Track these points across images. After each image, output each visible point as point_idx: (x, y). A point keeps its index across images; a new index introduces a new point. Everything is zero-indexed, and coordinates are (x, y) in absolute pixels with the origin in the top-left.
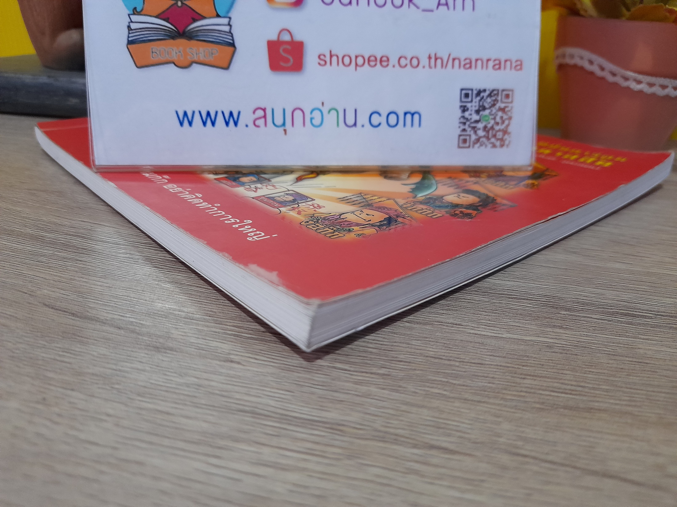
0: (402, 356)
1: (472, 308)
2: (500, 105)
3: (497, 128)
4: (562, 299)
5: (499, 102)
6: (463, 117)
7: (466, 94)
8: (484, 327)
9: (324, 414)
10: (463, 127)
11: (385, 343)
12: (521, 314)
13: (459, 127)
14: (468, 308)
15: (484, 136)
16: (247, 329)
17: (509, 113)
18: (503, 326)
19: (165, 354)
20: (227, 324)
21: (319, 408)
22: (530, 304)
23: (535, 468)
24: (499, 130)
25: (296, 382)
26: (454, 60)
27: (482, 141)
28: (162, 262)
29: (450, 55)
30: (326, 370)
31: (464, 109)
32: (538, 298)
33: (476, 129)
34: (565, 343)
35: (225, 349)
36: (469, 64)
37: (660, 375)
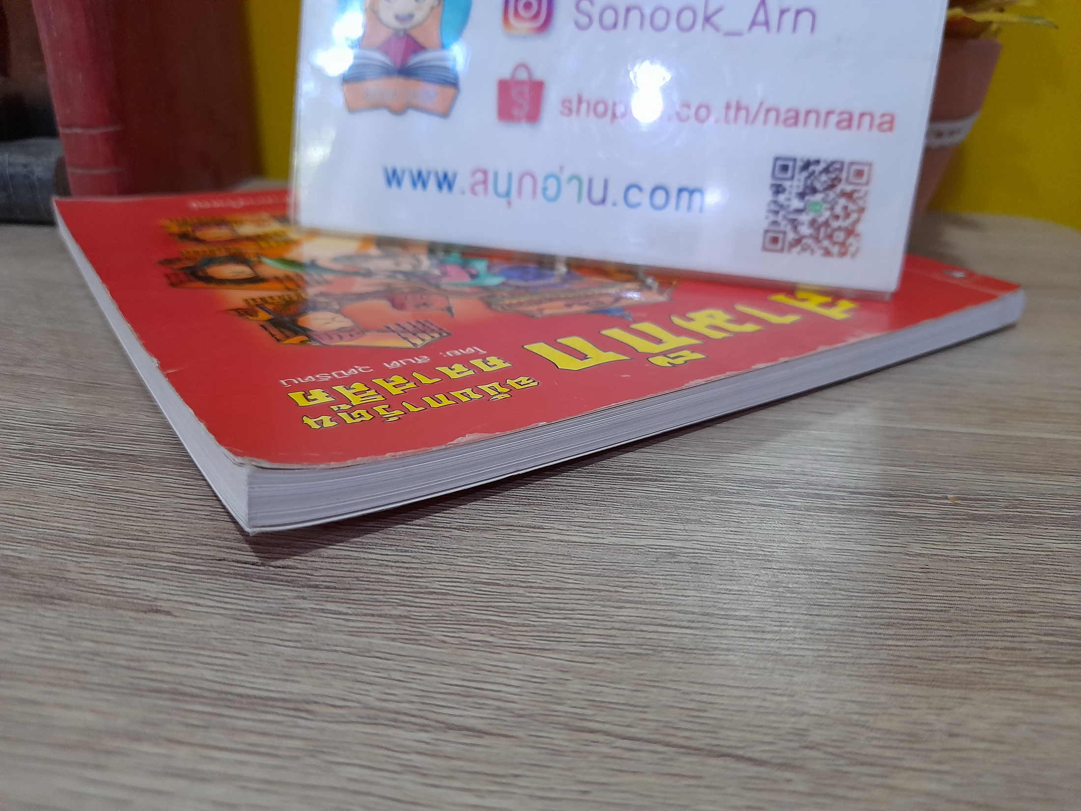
0: (437, 584)
1: (565, 499)
2: (843, 186)
3: (835, 224)
4: (711, 477)
5: (843, 182)
6: (775, 202)
7: (783, 166)
8: (577, 528)
9: (289, 687)
10: (772, 217)
11: (413, 566)
12: (640, 505)
13: (767, 218)
14: (559, 499)
15: (811, 236)
16: (195, 556)
17: (861, 203)
18: (607, 526)
19: (50, 607)
20: (164, 550)
21: (283, 677)
22: (658, 487)
23: (605, 750)
24: (839, 229)
25: (255, 639)
26: (768, 111)
27: (806, 244)
28: (78, 454)
29: (761, 104)
30: (308, 617)
31: (778, 189)
32: (673, 478)
33: (796, 223)
34: (698, 546)
35: (150, 592)
36: (794, 118)
37: (835, 589)
